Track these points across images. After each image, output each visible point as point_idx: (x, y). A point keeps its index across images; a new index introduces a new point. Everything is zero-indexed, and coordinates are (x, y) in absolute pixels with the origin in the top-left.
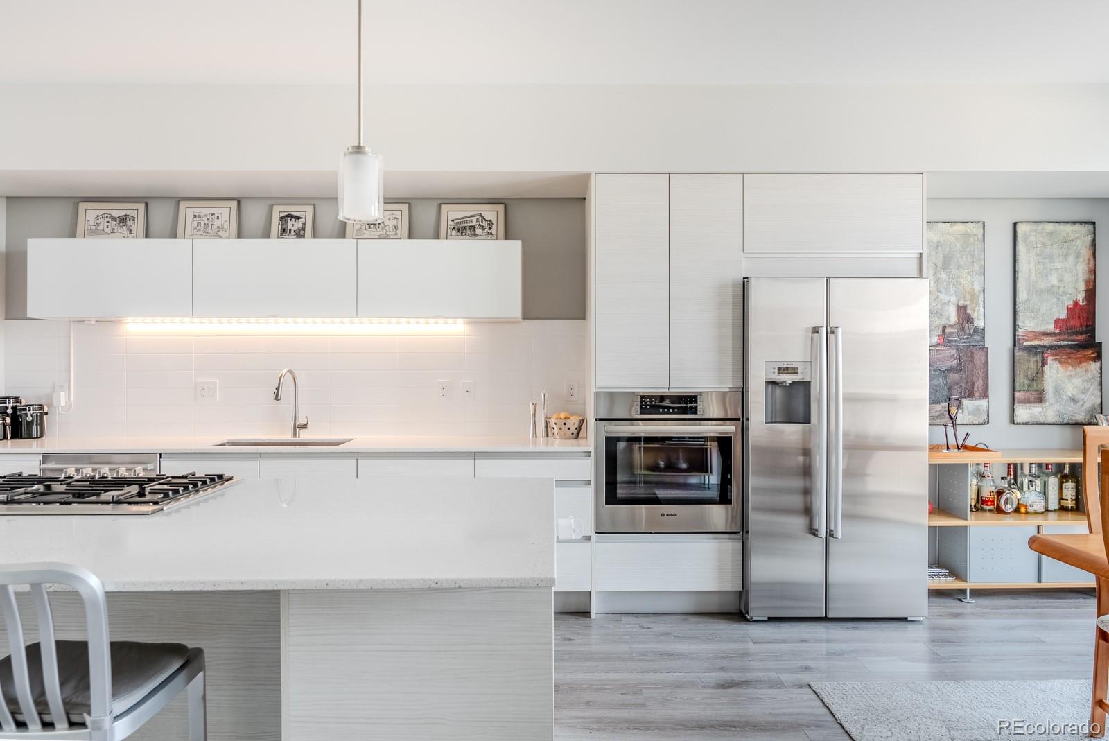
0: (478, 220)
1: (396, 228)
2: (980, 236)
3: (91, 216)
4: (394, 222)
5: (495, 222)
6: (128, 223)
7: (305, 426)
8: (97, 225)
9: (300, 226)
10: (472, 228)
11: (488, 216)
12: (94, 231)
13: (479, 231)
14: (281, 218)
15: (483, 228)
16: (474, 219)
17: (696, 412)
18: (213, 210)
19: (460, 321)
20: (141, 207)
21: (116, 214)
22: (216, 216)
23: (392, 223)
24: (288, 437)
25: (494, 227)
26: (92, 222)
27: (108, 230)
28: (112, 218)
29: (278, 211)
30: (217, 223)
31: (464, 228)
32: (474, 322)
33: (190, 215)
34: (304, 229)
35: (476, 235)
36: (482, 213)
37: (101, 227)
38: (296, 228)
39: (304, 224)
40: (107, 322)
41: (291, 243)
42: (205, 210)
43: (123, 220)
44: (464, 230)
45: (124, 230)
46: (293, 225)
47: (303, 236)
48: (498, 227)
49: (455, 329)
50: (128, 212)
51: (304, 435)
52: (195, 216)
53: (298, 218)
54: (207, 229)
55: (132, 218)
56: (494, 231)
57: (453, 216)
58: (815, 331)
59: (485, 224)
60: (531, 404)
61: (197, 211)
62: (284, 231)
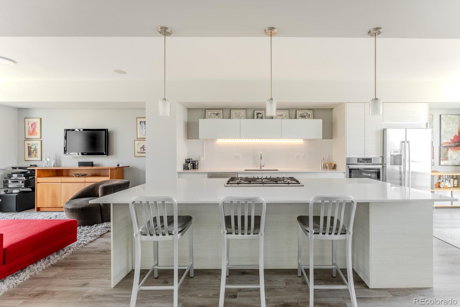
0: (306, 114)
1: (286, 116)
2: (432, 118)
3: (209, 113)
4: (285, 115)
5: (310, 114)
6: (218, 115)
7: (263, 166)
9: (262, 116)
10: (305, 116)
11: (309, 113)
12: (210, 117)
13: (306, 117)
14: (257, 114)
15: (308, 116)
16: (305, 114)
17: (371, 162)
19: (302, 140)
20: (221, 111)
21: (215, 113)
22: (240, 113)
23: (284, 115)
24: (259, 169)
25: (310, 116)
26: (210, 115)
27: (214, 117)
28: (214, 114)
29: (256, 112)
30: (241, 115)
31: (303, 116)
32: (305, 140)
33: (234, 113)
34: (263, 116)
35: (306, 118)
36: (307, 112)
37: (212, 116)
38: (261, 116)
39: (263, 115)
40: (214, 140)
41: (259, 120)
42: (238, 112)
43: (217, 114)
44: (303, 117)
45: (217, 117)
46: (260, 116)
47: (262, 118)
48: (311, 116)
49: (300, 142)
50: (218, 112)
51: (263, 168)
52: (235, 113)
53: (261, 114)
54: (238, 117)
55: (219, 114)
56: (310, 117)
57: (300, 113)
58: (403, 142)
59: (308, 115)
60: (320, 161)
61: (236, 112)
62: (258, 117)
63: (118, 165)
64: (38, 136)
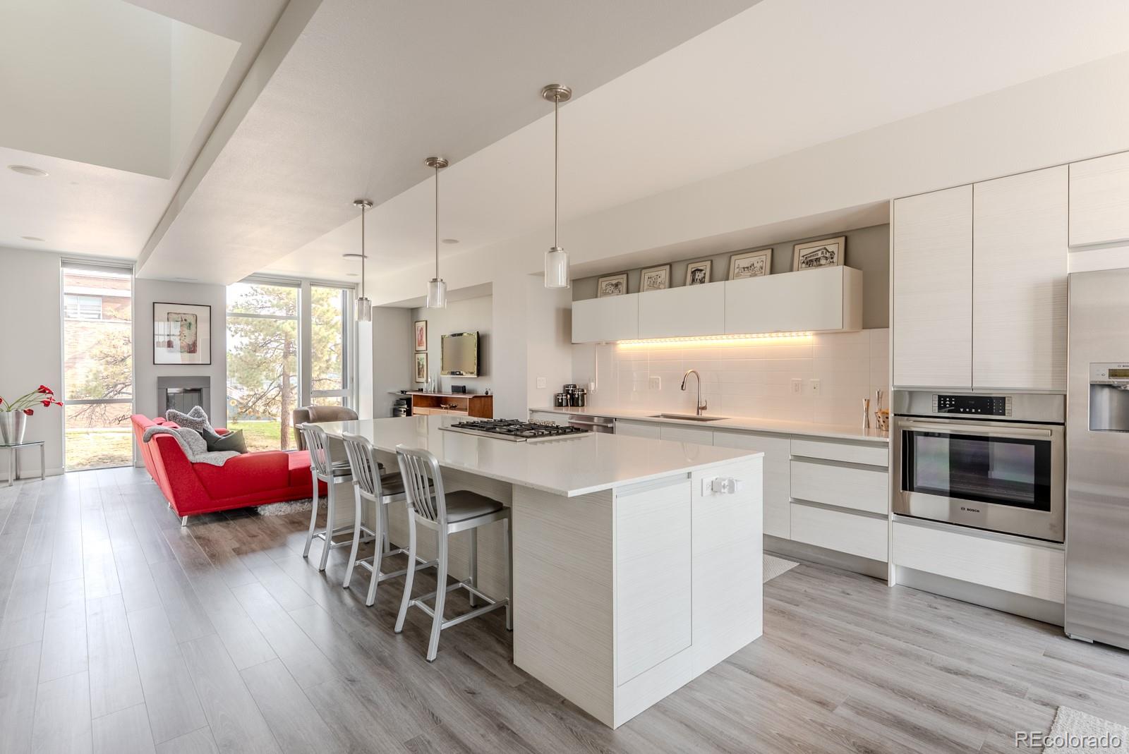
0: (822, 253)
1: (762, 268)
3: (604, 284)
4: (761, 264)
5: (836, 253)
7: (704, 408)
8: (606, 290)
9: (703, 275)
10: (818, 260)
11: (830, 248)
12: (605, 294)
13: (823, 262)
14: (692, 272)
15: (826, 258)
16: (820, 253)
17: (1004, 414)
18: (657, 273)
19: (808, 333)
20: (625, 276)
21: (614, 282)
22: (658, 276)
23: (758, 265)
24: (694, 414)
25: (836, 257)
27: (611, 292)
28: (612, 285)
29: (691, 267)
30: (659, 280)
31: (811, 261)
32: (820, 333)
33: (647, 277)
34: (704, 277)
35: (821, 265)
36: (827, 247)
38: (700, 277)
39: (705, 274)
40: (610, 344)
42: (653, 273)
43: (616, 285)
44: (811, 262)
45: (617, 291)
46: (699, 276)
47: (704, 282)
48: (839, 256)
49: (805, 340)
50: (619, 280)
51: (704, 414)
52: (649, 278)
53: (702, 270)
54: (654, 286)
56: (835, 260)
57: (804, 252)
59: (828, 255)
60: (864, 400)
61: (650, 275)
62: (693, 280)
63: (487, 393)
64: (424, 348)
